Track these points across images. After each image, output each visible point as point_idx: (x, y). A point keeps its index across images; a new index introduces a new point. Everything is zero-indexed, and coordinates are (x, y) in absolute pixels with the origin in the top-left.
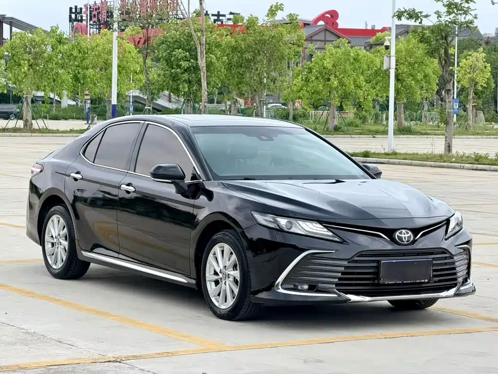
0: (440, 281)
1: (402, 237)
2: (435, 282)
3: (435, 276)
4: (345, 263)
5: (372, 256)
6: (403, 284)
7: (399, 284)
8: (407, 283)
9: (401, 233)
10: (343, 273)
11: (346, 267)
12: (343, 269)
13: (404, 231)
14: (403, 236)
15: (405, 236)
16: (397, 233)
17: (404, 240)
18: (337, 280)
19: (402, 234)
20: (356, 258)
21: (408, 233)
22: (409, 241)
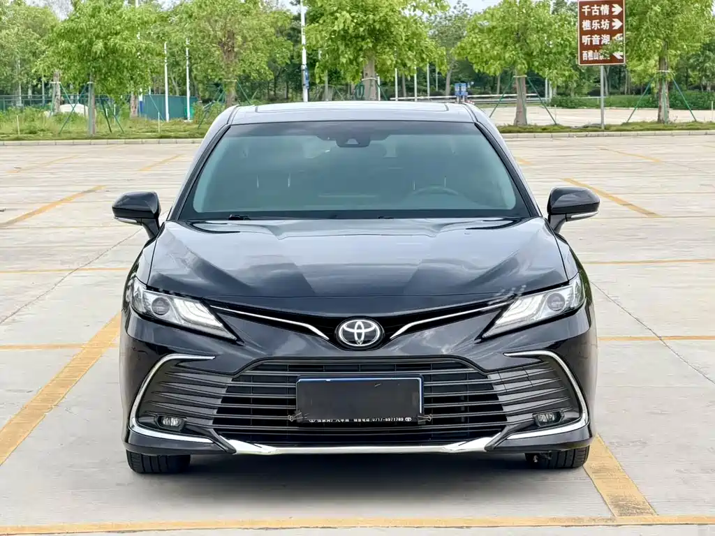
0: (436, 421)
1: (353, 334)
2: (428, 423)
3: (427, 411)
4: (229, 381)
5: (283, 368)
6: (352, 424)
7: (344, 424)
8: (362, 422)
9: (352, 326)
10: (225, 400)
11: (230, 389)
12: (223, 392)
13: (359, 322)
14: (355, 331)
15: (359, 331)
16: (344, 326)
17: (356, 338)
18: (215, 411)
19: (353, 328)
20: (248, 372)
21: (367, 326)
22: (369, 341)
